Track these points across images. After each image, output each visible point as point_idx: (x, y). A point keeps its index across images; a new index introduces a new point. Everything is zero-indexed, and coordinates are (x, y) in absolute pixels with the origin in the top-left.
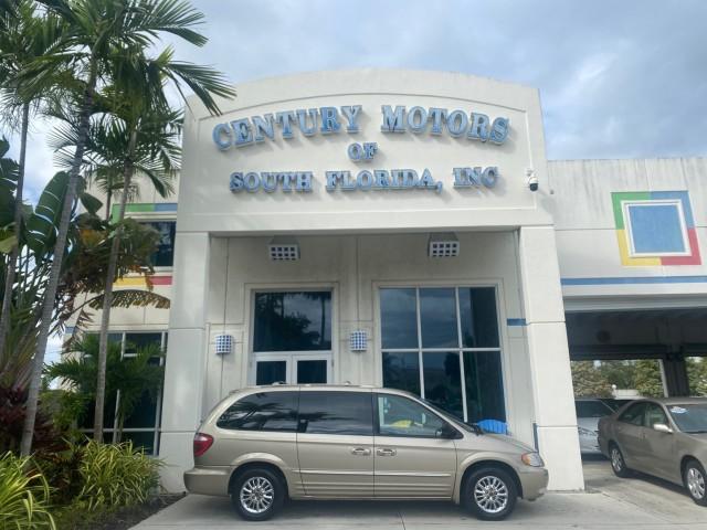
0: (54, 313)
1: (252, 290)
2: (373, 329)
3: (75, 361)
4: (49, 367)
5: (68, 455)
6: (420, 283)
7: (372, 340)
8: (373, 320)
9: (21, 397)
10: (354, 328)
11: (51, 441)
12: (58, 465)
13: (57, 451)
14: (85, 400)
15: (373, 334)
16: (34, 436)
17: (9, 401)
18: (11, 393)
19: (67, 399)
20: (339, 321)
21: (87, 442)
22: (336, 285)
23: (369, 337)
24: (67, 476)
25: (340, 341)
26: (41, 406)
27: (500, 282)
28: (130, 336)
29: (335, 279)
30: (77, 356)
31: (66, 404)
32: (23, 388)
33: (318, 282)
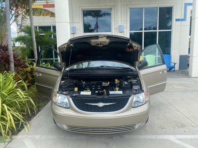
0: (11, 16)
1: (82, 9)
2: (127, 24)
3: (22, 36)
4: (14, 39)
5: (29, 69)
6: (145, 5)
7: (126, 28)
8: (127, 20)
9: (6, 49)
10: (120, 23)
11: (21, 64)
12: (26, 72)
13: (25, 68)
14: (29, 50)
15: (127, 26)
16: (14, 63)
17: (2, 50)
18: (2, 46)
19: (23, 49)
20: (114, 21)
21: (34, 64)
22: (113, 7)
23: (125, 26)
24: (29, 76)
25: (115, 28)
26: (14, 52)
27: (175, 4)
28: (40, 27)
29: (112, 5)
30: (23, 34)
31: (23, 51)
32: (6, 45)
33: (107, 6)
